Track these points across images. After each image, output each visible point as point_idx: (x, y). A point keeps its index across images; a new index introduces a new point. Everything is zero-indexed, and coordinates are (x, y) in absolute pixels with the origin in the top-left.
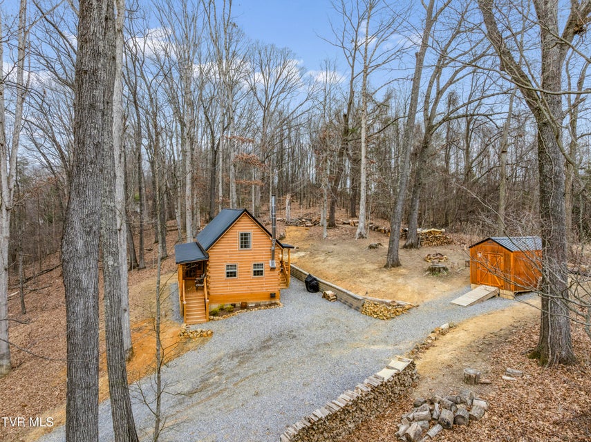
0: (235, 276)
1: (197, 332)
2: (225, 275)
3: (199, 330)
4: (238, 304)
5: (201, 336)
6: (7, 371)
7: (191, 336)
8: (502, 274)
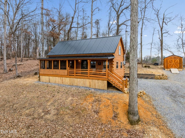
2: (116, 67)
8: (179, 64)
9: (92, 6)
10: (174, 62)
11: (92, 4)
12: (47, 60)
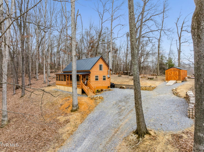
0: (98, 80)
1: (98, 97)
2: (95, 79)
3: (98, 96)
4: (100, 90)
5: (100, 98)
6: (7, 123)
7: (96, 99)
8: (178, 76)
9: (112, 24)
10: (174, 74)
11: (112, 23)
12: (61, 75)
